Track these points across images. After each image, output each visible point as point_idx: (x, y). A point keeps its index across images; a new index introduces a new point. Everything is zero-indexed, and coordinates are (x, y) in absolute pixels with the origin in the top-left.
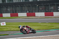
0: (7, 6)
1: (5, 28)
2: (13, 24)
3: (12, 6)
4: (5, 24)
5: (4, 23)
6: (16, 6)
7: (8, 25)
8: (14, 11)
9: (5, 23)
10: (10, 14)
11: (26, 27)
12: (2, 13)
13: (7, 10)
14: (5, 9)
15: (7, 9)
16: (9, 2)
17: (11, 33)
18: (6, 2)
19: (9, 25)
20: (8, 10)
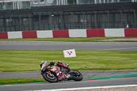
0: (79, 13)
1: (74, 62)
2: (93, 55)
3: (90, 12)
4: (74, 55)
5: (71, 50)
6: (100, 12)
7: (80, 57)
8: (96, 25)
9: (73, 51)
10: (85, 30)
11: (58, 65)
12: (66, 28)
13: (79, 22)
14: (73, 19)
15: (79, 19)
16: (83, 3)
17: (89, 74)
18: (78, 3)
19: (83, 57)
20: (82, 21)
